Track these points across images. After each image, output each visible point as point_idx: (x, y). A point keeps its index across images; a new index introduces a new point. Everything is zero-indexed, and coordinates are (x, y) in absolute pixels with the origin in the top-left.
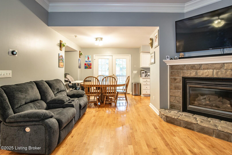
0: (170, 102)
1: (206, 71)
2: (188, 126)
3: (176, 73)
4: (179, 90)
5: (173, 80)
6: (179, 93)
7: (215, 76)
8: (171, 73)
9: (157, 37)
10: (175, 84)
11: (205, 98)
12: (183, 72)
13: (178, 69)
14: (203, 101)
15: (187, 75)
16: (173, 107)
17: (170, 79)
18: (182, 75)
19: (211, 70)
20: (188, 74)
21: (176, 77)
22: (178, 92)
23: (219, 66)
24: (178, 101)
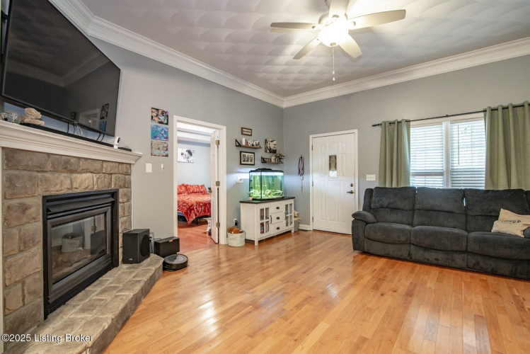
1: (85, 176)
4: (35, 249)
6: (34, 260)
10: (22, 228)
12: (47, 180)
13: (33, 169)
15: (54, 189)
18: (41, 191)
19: (91, 175)
20: (56, 185)
22: (34, 256)
24: (33, 292)
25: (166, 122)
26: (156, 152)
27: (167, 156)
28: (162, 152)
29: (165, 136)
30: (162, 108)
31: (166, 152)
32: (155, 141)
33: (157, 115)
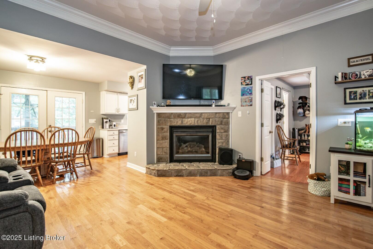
0: (157, 155)
1: (189, 119)
2: (179, 174)
3: (164, 122)
4: (166, 141)
5: (160, 130)
6: (167, 144)
7: (196, 124)
8: (158, 122)
9: (142, 78)
10: (162, 134)
11: (187, 146)
12: (171, 121)
13: (166, 118)
14: (185, 148)
15: (174, 124)
16: (160, 160)
17: (158, 128)
18: (169, 124)
19: (193, 119)
20: (175, 122)
21: (164, 127)
22: (166, 142)
23: (198, 115)
24: (165, 153)
25: (250, 83)
26: (244, 104)
27: (251, 105)
28: (248, 104)
29: (250, 92)
30: (247, 75)
31: (251, 103)
32: (243, 97)
33: (245, 81)
